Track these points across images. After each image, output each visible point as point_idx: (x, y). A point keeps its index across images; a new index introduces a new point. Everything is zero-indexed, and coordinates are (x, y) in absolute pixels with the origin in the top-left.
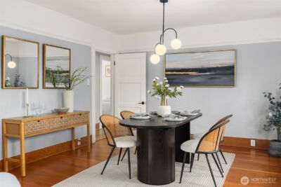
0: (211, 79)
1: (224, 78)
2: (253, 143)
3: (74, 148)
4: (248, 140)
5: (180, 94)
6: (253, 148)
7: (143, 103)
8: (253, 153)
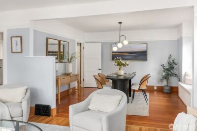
0: (136, 57)
1: (142, 57)
2: (155, 88)
3: (70, 93)
4: (153, 87)
5: (127, 65)
6: (155, 90)
7: (100, 69)
8: (155, 92)
